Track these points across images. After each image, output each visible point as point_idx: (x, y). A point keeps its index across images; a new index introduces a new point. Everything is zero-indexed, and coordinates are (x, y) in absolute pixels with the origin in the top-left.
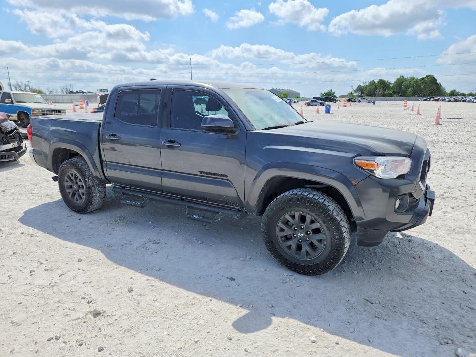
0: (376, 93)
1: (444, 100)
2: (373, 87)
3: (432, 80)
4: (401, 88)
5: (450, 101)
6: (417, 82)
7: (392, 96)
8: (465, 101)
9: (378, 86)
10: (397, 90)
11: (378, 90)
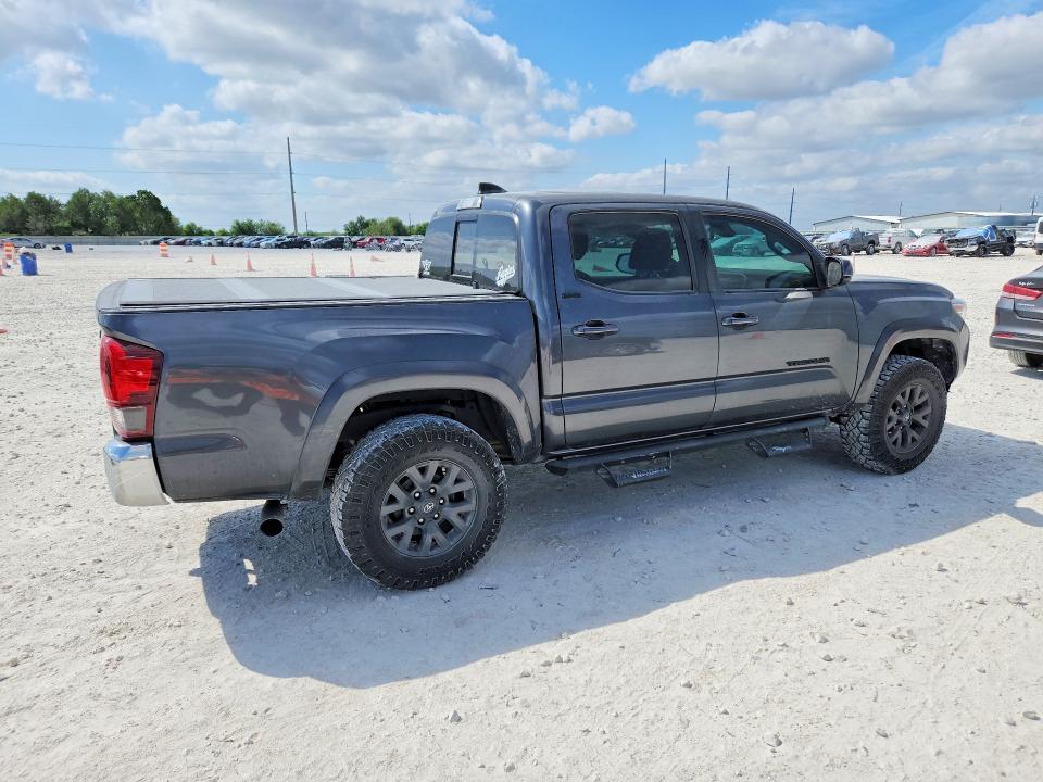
0: (28, 225)
1: (198, 243)
2: (17, 212)
3: (151, 203)
4: (87, 215)
5: (210, 245)
6: (122, 202)
7: (70, 234)
8: (240, 245)
9: (29, 210)
10: (79, 218)
11: (32, 219)
